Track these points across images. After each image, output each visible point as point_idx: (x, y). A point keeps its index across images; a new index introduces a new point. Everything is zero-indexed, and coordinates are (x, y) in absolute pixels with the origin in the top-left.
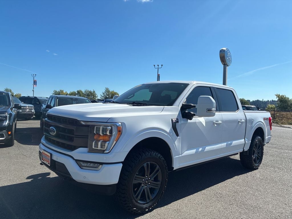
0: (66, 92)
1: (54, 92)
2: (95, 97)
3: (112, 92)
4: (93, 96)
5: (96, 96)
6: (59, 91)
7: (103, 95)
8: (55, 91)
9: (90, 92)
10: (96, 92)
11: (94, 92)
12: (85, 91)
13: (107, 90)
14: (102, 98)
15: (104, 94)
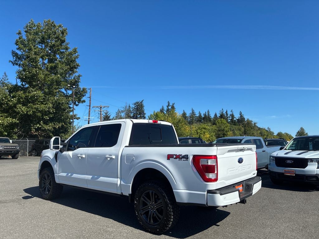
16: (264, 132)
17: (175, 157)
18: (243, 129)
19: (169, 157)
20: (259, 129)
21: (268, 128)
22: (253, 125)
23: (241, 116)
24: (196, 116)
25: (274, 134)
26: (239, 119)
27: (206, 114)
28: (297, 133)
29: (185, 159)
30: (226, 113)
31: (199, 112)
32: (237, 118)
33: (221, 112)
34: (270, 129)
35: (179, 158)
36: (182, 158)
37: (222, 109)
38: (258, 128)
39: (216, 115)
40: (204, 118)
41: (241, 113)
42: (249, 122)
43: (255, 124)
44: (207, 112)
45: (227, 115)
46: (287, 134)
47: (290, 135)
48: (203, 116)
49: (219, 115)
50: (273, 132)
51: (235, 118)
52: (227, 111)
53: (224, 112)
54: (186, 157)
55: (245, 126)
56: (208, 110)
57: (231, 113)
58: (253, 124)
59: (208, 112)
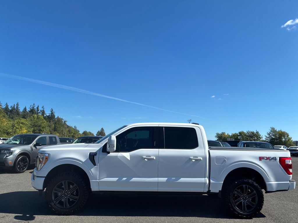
0: (228, 134)
1: (216, 135)
2: (259, 138)
3: (279, 132)
4: (257, 137)
5: (261, 137)
6: (221, 134)
7: (268, 136)
8: (217, 133)
9: (253, 133)
10: (260, 133)
11: (257, 132)
12: (247, 132)
13: (273, 130)
14: (267, 140)
15: (269, 134)
16: (72, 130)
17: (265, 158)
18: (53, 126)
19: (261, 159)
20: (68, 127)
21: (75, 127)
22: (63, 123)
23: (52, 113)
24: (2, 107)
25: (79, 132)
26: (49, 115)
27: (14, 107)
28: (98, 132)
29: (274, 160)
30: (38, 108)
31: (7, 103)
32: (48, 115)
33: (32, 106)
34: (76, 127)
35: (269, 159)
36: (271, 159)
37: (34, 104)
38: (67, 125)
39: (25, 109)
40: (11, 111)
41: (52, 110)
42: (59, 120)
43: (65, 122)
44: (15, 105)
45: (38, 110)
46: (90, 133)
47: (93, 134)
48: (10, 109)
49: (29, 110)
50: (79, 131)
51: (45, 114)
52: (38, 107)
53: (35, 108)
54: (274, 159)
55: (56, 123)
56: (18, 103)
57: (42, 109)
58: (63, 121)
59: (17, 105)
